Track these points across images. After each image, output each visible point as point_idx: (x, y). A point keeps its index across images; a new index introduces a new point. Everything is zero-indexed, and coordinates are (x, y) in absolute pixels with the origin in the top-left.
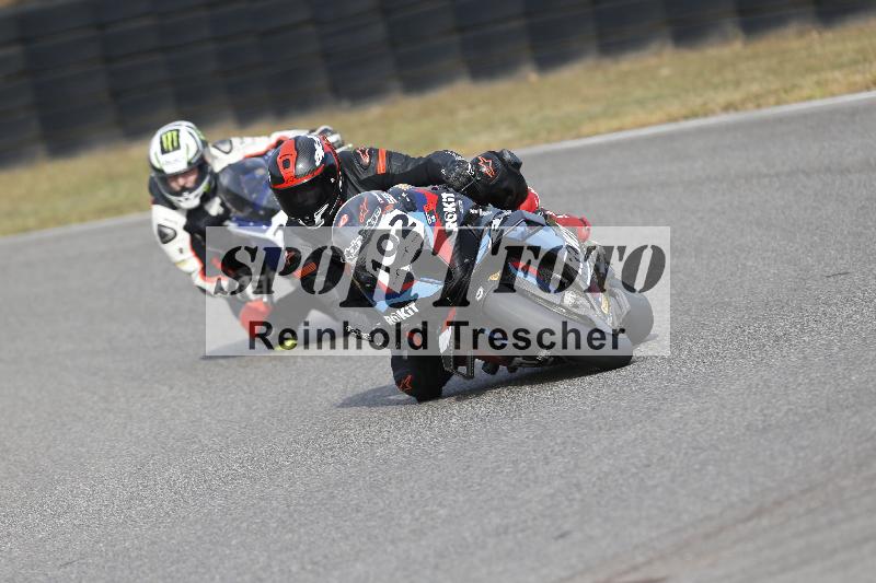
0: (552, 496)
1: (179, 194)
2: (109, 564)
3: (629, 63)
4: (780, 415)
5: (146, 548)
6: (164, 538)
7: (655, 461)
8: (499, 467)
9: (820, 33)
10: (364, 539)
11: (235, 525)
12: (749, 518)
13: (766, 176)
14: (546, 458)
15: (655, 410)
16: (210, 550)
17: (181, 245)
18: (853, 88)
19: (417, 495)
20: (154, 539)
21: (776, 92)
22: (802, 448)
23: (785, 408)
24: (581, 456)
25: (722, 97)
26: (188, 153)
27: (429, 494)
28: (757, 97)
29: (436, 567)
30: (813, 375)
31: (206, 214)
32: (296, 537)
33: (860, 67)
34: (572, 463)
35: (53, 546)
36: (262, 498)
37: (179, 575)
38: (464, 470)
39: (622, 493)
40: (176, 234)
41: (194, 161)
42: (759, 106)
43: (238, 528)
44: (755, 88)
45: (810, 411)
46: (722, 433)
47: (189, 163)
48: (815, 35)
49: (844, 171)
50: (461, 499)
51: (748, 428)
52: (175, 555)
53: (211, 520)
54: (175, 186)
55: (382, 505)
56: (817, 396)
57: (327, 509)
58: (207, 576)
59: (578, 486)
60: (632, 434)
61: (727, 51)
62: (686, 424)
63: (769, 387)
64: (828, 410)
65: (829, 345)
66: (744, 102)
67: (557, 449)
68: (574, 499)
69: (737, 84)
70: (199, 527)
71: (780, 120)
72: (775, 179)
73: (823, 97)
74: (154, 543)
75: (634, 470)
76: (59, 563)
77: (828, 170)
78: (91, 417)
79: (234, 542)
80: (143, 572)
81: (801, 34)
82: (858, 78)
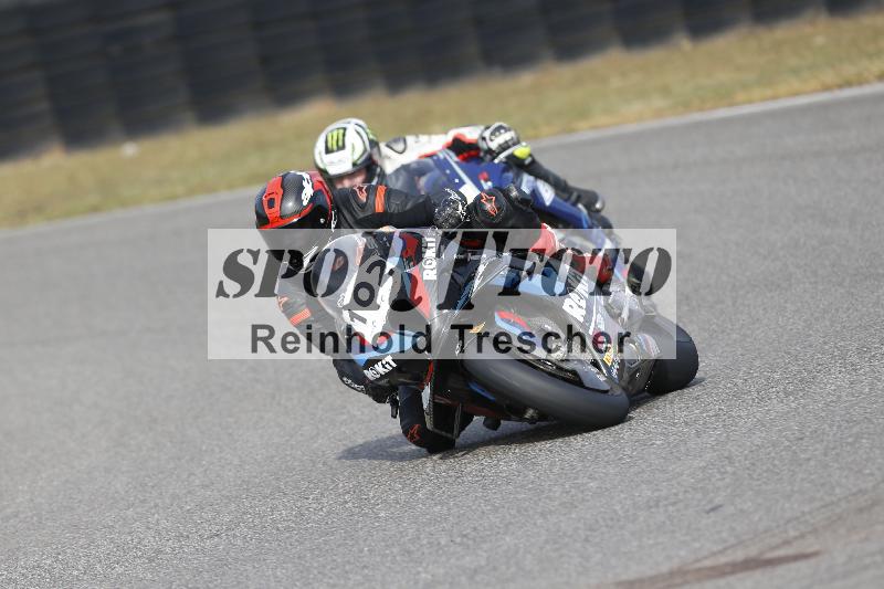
0: (704, 469)
7: (808, 434)
10: (513, 512)
25: (877, 66)
26: (353, 154)
27: (579, 466)
29: (587, 540)
32: (445, 509)
37: (327, 547)
39: (775, 466)
41: (359, 162)
47: (354, 164)
50: (612, 471)
58: (355, 549)
59: (730, 459)
62: (839, 397)
68: (726, 472)
75: (787, 443)
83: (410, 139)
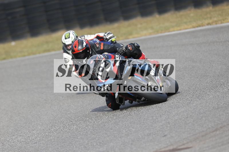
1: (70, 50)
2: (46, 143)
3: (183, 13)
5: (56, 139)
8: (148, 118)
10: (113, 137)
12: (214, 131)
13: (218, 42)
14: (161, 116)
15: (189, 103)
16: (73, 139)
19: (127, 125)
21: (221, 20)
22: (227, 113)
23: (223, 103)
24: (170, 115)
25: (207, 22)
26: (72, 39)
28: (216, 21)
37: (65, 146)
38: (139, 119)
39: (180, 125)
42: (216, 24)
43: (80, 134)
44: (215, 19)
46: (206, 109)
47: (72, 42)
51: (213, 108)
52: (64, 141)
53: (73, 132)
54: (69, 48)
55: (118, 128)
57: (103, 129)
58: (72, 146)
60: (183, 110)
61: (208, 9)
62: (197, 107)
63: (219, 97)
66: (212, 23)
67: (163, 113)
68: (168, 126)
69: (211, 18)
72: (221, 43)
74: (58, 138)
75: (184, 119)
78: (42, 105)
79: (79, 137)
80: (55, 145)
83: (86, 36)
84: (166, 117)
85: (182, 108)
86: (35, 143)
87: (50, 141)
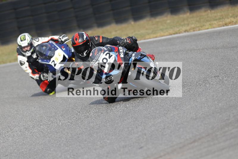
0: (138, 137)
1: (25, 52)
2: (18, 156)
3: (159, 19)
4: (200, 115)
5: (28, 151)
6: (33, 149)
7: (166, 127)
8: (124, 129)
9: (210, 11)
10: (87, 149)
11: (52, 145)
12: (191, 143)
13: (196, 50)
14: (137, 127)
15: (166, 113)
16: (45, 152)
17: (26, 66)
18: (220, 26)
19: (101, 137)
20: (30, 149)
21: (199, 27)
22: (206, 124)
23: (201, 113)
24: (146, 126)
25: (184, 28)
26: (28, 41)
27: (105, 136)
28: (194, 28)
29: (107, 156)
30: (209, 104)
31: (33, 57)
32: (69, 148)
33: (221, 20)
34: (144, 128)
35: (3, 151)
36: (59, 138)
38: (114, 130)
39: (157, 136)
40: (25, 63)
42: (194, 31)
43: (53, 146)
44: (193, 26)
45: (208, 114)
46: (184, 120)
47: (28, 44)
48: (209, 11)
49: (217, 48)
50: (113, 138)
51: (191, 118)
52: (36, 153)
53: (46, 144)
54: (24, 50)
55: (92, 140)
56: (210, 110)
57: (77, 141)
59: (145, 134)
60: (160, 120)
61: (185, 16)
62: (174, 117)
63: (197, 107)
64: (213, 114)
65: (213, 96)
66: (190, 29)
67: (139, 124)
68: (144, 138)
69: (188, 25)
70: (42, 146)
71: (200, 34)
72: (199, 51)
73: (211, 28)
74: (30, 150)
75: (160, 130)
76: (4, 155)
77: (213, 48)
78: (13, 116)
79: (52, 150)
81: (205, 11)
82: (221, 23)
83: (40, 38)
84: (142, 128)
85: (159, 119)
86: (6, 156)
87: (22, 154)
